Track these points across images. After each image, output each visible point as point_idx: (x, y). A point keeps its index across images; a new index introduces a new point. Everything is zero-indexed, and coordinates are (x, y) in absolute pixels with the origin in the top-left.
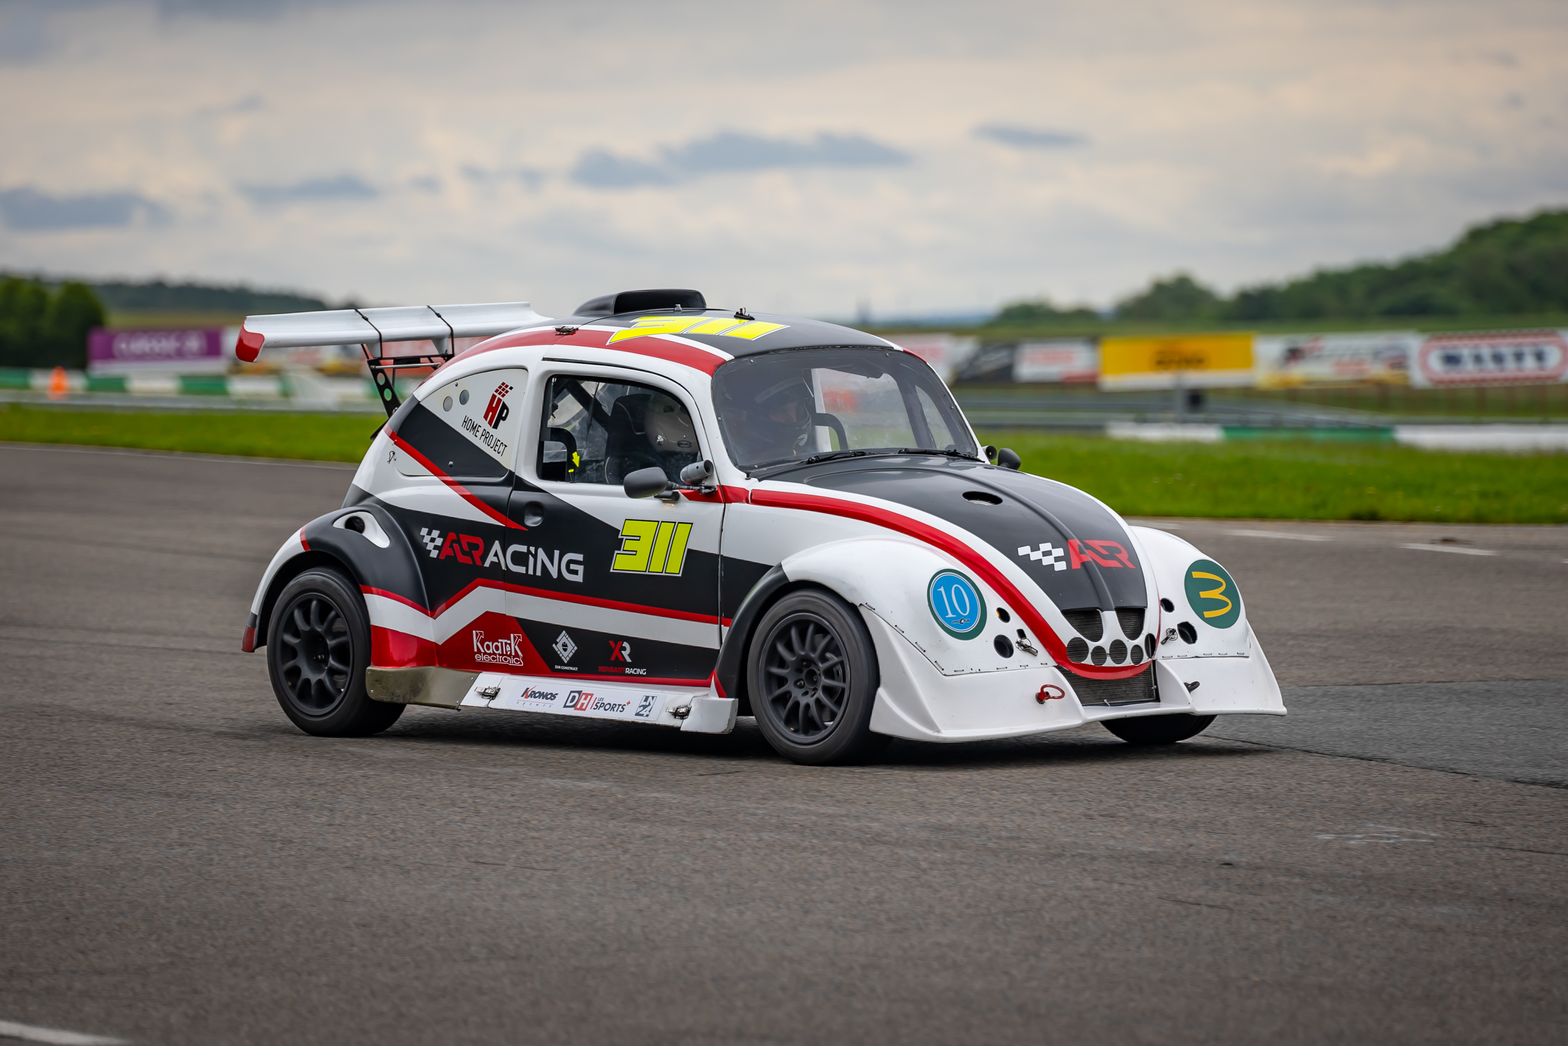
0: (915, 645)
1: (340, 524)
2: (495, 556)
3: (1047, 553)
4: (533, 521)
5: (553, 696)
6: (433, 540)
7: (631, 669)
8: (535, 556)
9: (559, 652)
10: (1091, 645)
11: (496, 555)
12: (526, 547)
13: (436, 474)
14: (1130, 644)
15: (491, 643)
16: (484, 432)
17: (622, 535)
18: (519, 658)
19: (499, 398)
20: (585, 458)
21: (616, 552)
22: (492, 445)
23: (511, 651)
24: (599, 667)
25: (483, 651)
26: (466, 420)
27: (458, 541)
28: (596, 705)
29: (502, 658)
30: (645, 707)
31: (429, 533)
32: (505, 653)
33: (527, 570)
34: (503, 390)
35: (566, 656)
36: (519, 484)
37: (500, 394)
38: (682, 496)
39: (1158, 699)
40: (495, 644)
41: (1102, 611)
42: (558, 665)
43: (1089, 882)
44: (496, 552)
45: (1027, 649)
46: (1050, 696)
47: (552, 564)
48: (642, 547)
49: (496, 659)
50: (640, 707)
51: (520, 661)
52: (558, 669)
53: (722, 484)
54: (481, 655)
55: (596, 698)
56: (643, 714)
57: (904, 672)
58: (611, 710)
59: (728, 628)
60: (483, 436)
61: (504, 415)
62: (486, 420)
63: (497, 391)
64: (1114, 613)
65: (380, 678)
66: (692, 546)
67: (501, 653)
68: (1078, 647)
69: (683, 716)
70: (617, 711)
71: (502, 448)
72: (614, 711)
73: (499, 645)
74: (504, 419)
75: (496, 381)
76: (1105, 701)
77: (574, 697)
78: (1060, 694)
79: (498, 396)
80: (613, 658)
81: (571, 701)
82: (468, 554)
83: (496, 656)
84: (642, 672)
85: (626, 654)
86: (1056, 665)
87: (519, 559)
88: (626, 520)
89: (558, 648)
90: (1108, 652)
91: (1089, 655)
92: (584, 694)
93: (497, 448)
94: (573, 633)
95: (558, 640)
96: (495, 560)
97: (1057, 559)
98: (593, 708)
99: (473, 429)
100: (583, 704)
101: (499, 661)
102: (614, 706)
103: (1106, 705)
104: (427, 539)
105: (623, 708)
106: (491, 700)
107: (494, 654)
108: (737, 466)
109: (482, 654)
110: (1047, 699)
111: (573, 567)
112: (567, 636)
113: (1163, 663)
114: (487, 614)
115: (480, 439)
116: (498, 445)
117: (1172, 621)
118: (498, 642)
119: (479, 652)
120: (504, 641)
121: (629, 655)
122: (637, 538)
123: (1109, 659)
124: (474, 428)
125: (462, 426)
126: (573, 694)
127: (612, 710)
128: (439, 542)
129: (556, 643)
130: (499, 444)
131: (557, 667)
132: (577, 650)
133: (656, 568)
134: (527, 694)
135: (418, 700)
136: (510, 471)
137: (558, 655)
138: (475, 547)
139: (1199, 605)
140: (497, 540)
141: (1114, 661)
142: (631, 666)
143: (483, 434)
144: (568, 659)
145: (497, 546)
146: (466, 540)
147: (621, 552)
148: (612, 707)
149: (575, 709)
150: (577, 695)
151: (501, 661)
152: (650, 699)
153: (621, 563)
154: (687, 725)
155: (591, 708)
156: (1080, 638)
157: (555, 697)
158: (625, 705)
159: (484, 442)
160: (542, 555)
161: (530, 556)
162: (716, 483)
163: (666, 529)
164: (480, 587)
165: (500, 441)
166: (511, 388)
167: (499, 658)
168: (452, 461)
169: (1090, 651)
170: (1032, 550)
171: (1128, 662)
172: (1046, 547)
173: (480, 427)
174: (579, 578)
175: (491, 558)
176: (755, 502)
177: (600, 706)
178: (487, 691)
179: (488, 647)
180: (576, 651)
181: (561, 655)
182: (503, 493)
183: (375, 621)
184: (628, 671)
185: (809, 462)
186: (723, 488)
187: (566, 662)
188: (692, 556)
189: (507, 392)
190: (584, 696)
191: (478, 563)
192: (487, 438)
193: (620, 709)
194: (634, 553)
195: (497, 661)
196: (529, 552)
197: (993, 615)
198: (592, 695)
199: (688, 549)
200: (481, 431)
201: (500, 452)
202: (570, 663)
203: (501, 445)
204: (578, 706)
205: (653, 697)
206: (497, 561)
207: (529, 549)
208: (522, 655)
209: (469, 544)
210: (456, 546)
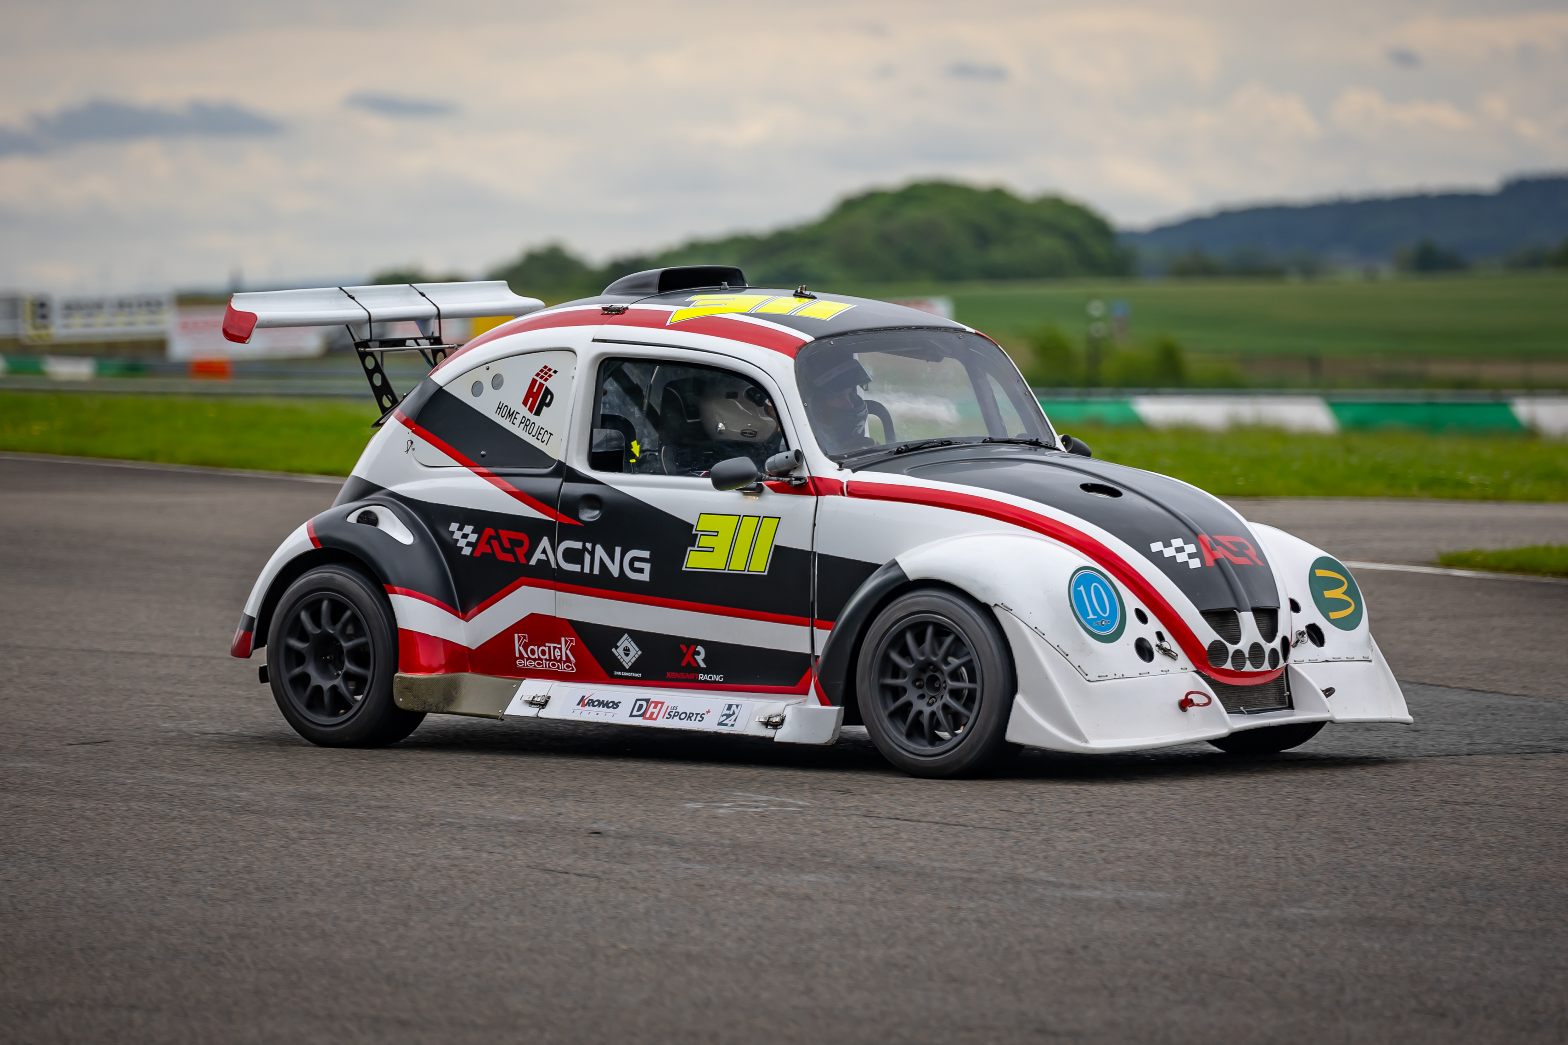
0: (1057, 648)
1: (352, 519)
2: (542, 553)
3: (1180, 550)
4: (589, 515)
5: (616, 705)
6: (465, 536)
7: (706, 675)
8: (592, 554)
9: (619, 657)
10: (1231, 648)
11: (544, 551)
12: (581, 544)
13: (465, 464)
14: (1267, 647)
15: (536, 647)
16: (524, 419)
17: (696, 531)
18: (571, 664)
19: (540, 383)
20: (646, 447)
21: (689, 548)
22: (534, 433)
23: (561, 656)
24: (667, 673)
25: (526, 656)
26: (500, 407)
27: (498, 538)
28: (669, 714)
29: (549, 664)
30: (729, 716)
31: (461, 529)
32: (553, 658)
33: (582, 568)
34: (546, 373)
35: (627, 661)
36: (572, 476)
37: (542, 377)
38: (766, 488)
39: (1291, 706)
40: (542, 648)
41: (1240, 612)
42: (618, 671)
43: (457, 851)
44: (544, 548)
45: (1167, 652)
46: (1194, 703)
47: (613, 562)
48: (721, 544)
49: (543, 664)
50: (723, 716)
51: (572, 667)
52: (617, 675)
53: (812, 475)
54: (524, 661)
55: (668, 707)
56: (728, 724)
57: (1047, 678)
58: (687, 720)
59: (830, 631)
60: (523, 423)
61: (547, 401)
62: (526, 406)
63: (537, 375)
64: (1251, 613)
65: (410, 685)
66: (780, 542)
67: (548, 658)
68: (1218, 650)
69: (776, 726)
70: (695, 720)
71: (546, 437)
72: (691, 720)
73: (546, 649)
74: (548, 405)
75: (535, 364)
76: (1242, 708)
77: (641, 706)
78: (1206, 701)
79: (539, 380)
80: (684, 664)
81: (639, 710)
82: (511, 551)
83: (542, 661)
84: (718, 678)
85: (700, 659)
86: (1195, 669)
87: (572, 556)
88: (701, 514)
89: (619, 652)
90: (1247, 656)
91: (1230, 660)
92: (653, 702)
93: (540, 437)
94: (638, 637)
95: (618, 644)
96: (543, 557)
97: (1191, 556)
98: (665, 717)
99: (509, 417)
100: (652, 713)
101: (546, 667)
102: (691, 715)
103: (1242, 713)
104: (458, 535)
105: (701, 717)
106: (540, 709)
107: (540, 659)
108: (828, 456)
109: (525, 659)
110: (1190, 707)
111: (637, 564)
112: (630, 640)
113: (1296, 667)
114: (532, 616)
115: (519, 427)
116: (540, 433)
117: (1300, 622)
118: (545, 646)
119: (521, 657)
120: (552, 645)
121: (703, 660)
122: (715, 534)
123: (1248, 663)
124: (511, 415)
125: (496, 413)
126: (639, 703)
127: (689, 719)
128: (473, 538)
129: (617, 648)
130: (542, 432)
131: (616, 673)
132: (641, 655)
133: (738, 565)
134: (582, 702)
135: (452, 709)
136: (559, 461)
137: (619, 660)
138: (520, 543)
139: (1325, 606)
140: (546, 536)
141: (1253, 665)
142: (704, 671)
143: (523, 421)
144: (630, 664)
145: (545, 542)
146: (505, 534)
147: (696, 548)
148: (689, 717)
149: (643, 719)
150: (644, 703)
151: (547, 667)
152: (734, 707)
153: (695, 561)
154: (781, 735)
155: (663, 718)
156: (1220, 641)
157: (618, 706)
158: (704, 714)
159: (523, 430)
160: (600, 551)
161: (586, 553)
162: (806, 474)
163: (749, 525)
164: (524, 587)
165: (543, 429)
166: (555, 372)
167: (546, 663)
168: (484, 451)
169: (1230, 655)
170: (1165, 547)
171: (1266, 666)
172: (1177, 542)
173: (519, 414)
174: (645, 577)
175: (538, 555)
176: (851, 494)
177: (674, 716)
178: (535, 699)
179: (533, 652)
180: (640, 656)
181: (622, 660)
182: (551, 485)
183: (402, 624)
184: (702, 677)
185: (899, 452)
186: (812, 478)
187: (627, 667)
188: (780, 554)
189: (550, 376)
190: (653, 705)
191: (522, 560)
192: (527, 426)
193: (699, 718)
194: (711, 550)
195: (543, 667)
196: (585, 548)
197: (1131, 616)
198: (663, 703)
199: (775, 546)
200: (519, 417)
201: (544, 441)
202: (633, 668)
203: (546, 433)
204: (648, 716)
205: (737, 706)
206: (546, 559)
207: (584, 545)
208: (574, 661)
209: (511, 541)
210: (495, 543)
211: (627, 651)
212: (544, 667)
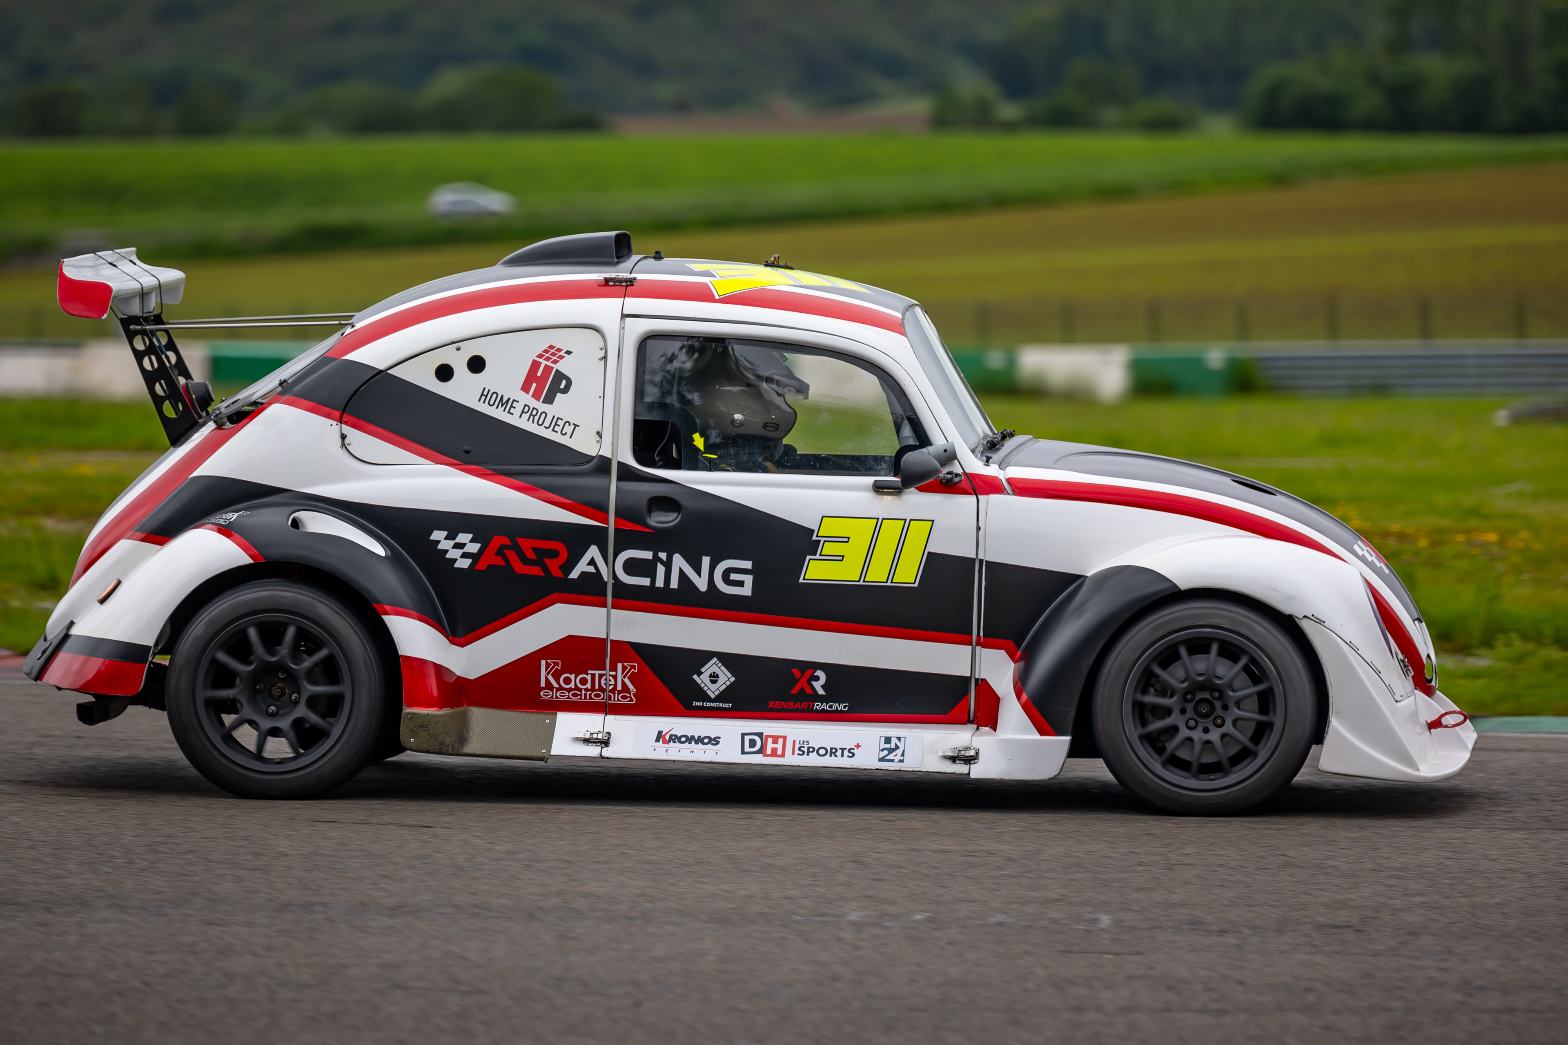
0: (1371, 665)
2: (589, 564)
3: (1370, 554)
4: (662, 520)
5: (715, 741)
6: (459, 546)
7: (826, 704)
8: (668, 565)
9: (702, 685)
11: (593, 563)
12: (651, 553)
13: (442, 462)
15: (573, 675)
16: (527, 408)
17: (817, 536)
18: (630, 693)
19: (546, 366)
21: (808, 557)
22: (547, 424)
23: (615, 685)
24: (770, 702)
26: (485, 393)
27: (515, 548)
29: (590, 694)
30: (890, 751)
31: (451, 537)
33: (653, 581)
34: (554, 354)
35: (713, 690)
37: (548, 359)
40: (583, 676)
42: (698, 701)
44: (593, 559)
45: (1406, 668)
46: (1441, 724)
47: (699, 574)
49: (581, 695)
50: (882, 750)
52: (697, 706)
53: (967, 472)
54: (552, 691)
55: (794, 742)
56: (894, 760)
57: (1371, 699)
60: (526, 412)
61: (562, 386)
62: (528, 393)
63: (540, 356)
65: (423, 724)
66: (933, 548)
69: (968, 761)
71: (568, 429)
72: (836, 756)
73: (589, 678)
74: (566, 390)
75: (540, 342)
77: (752, 741)
80: (795, 691)
81: (752, 747)
82: (538, 563)
83: (580, 692)
85: (818, 686)
87: (637, 567)
88: (823, 517)
89: (703, 680)
92: (768, 737)
93: (557, 428)
94: (730, 660)
95: (703, 670)
96: (592, 569)
97: (1378, 560)
99: (502, 405)
104: (445, 545)
105: (849, 751)
106: (602, 748)
107: (577, 689)
108: (970, 450)
109: (555, 689)
111: (734, 577)
112: (720, 665)
114: (571, 638)
115: (520, 417)
116: (559, 424)
118: (587, 674)
119: (549, 686)
120: (597, 673)
121: (823, 686)
122: (845, 540)
124: (505, 403)
125: (479, 401)
126: (747, 738)
128: (474, 548)
129: (700, 674)
130: (560, 422)
131: (695, 704)
132: (734, 682)
133: (877, 576)
134: (660, 738)
135: (464, 750)
136: (601, 457)
137: (702, 689)
140: (594, 544)
143: (526, 410)
144: (717, 693)
145: (593, 552)
146: (528, 544)
147: (818, 557)
148: (833, 752)
149: (763, 756)
150: (754, 738)
151: (587, 698)
152: (894, 741)
153: (818, 571)
155: (793, 754)
157: (718, 743)
158: (853, 749)
159: (528, 420)
160: (679, 562)
161: (659, 564)
162: (960, 470)
163: (891, 527)
164: (558, 604)
165: (561, 420)
166: (568, 353)
167: (585, 695)
170: (1362, 550)
172: (1363, 546)
173: (517, 401)
174: (746, 591)
175: (582, 567)
176: (1019, 493)
178: (595, 736)
179: (567, 681)
180: (732, 684)
181: (705, 688)
183: (405, 651)
184: (818, 706)
186: (968, 475)
187: (713, 696)
188: (936, 561)
189: (561, 357)
190: (770, 740)
191: (557, 573)
192: (534, 416)
194: (839, 558)
195: (580, 699)
196: (656, 559)
198: (784, 738)
199: (929, 552)
200: (519, 407)
201: (566, 433)
202: (720, 698)
203: (567, 424)
204: (769, 752)
205: (899, 739)
206: (594, 571)
207: (655, 556)
208: (635, 690)
209: (535, 550)
210: (511, 555)
211: (714, 678)
212: (583, 698)
